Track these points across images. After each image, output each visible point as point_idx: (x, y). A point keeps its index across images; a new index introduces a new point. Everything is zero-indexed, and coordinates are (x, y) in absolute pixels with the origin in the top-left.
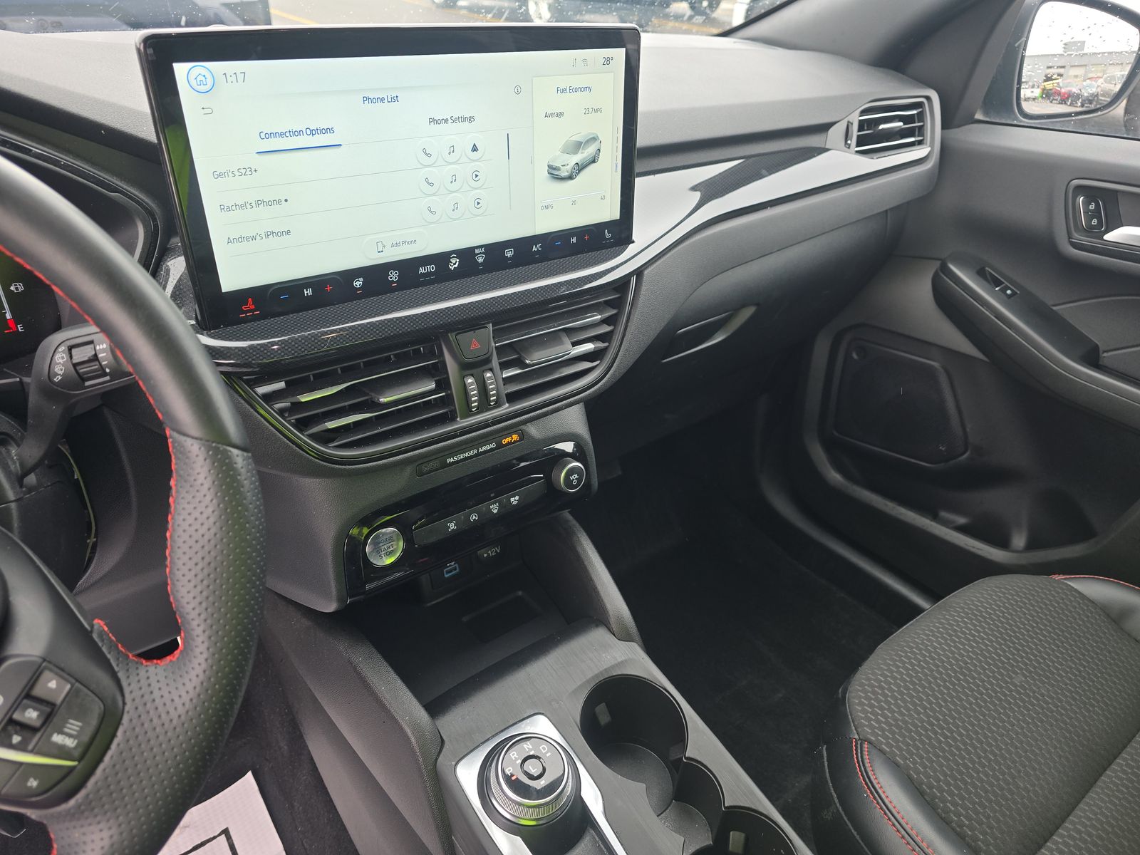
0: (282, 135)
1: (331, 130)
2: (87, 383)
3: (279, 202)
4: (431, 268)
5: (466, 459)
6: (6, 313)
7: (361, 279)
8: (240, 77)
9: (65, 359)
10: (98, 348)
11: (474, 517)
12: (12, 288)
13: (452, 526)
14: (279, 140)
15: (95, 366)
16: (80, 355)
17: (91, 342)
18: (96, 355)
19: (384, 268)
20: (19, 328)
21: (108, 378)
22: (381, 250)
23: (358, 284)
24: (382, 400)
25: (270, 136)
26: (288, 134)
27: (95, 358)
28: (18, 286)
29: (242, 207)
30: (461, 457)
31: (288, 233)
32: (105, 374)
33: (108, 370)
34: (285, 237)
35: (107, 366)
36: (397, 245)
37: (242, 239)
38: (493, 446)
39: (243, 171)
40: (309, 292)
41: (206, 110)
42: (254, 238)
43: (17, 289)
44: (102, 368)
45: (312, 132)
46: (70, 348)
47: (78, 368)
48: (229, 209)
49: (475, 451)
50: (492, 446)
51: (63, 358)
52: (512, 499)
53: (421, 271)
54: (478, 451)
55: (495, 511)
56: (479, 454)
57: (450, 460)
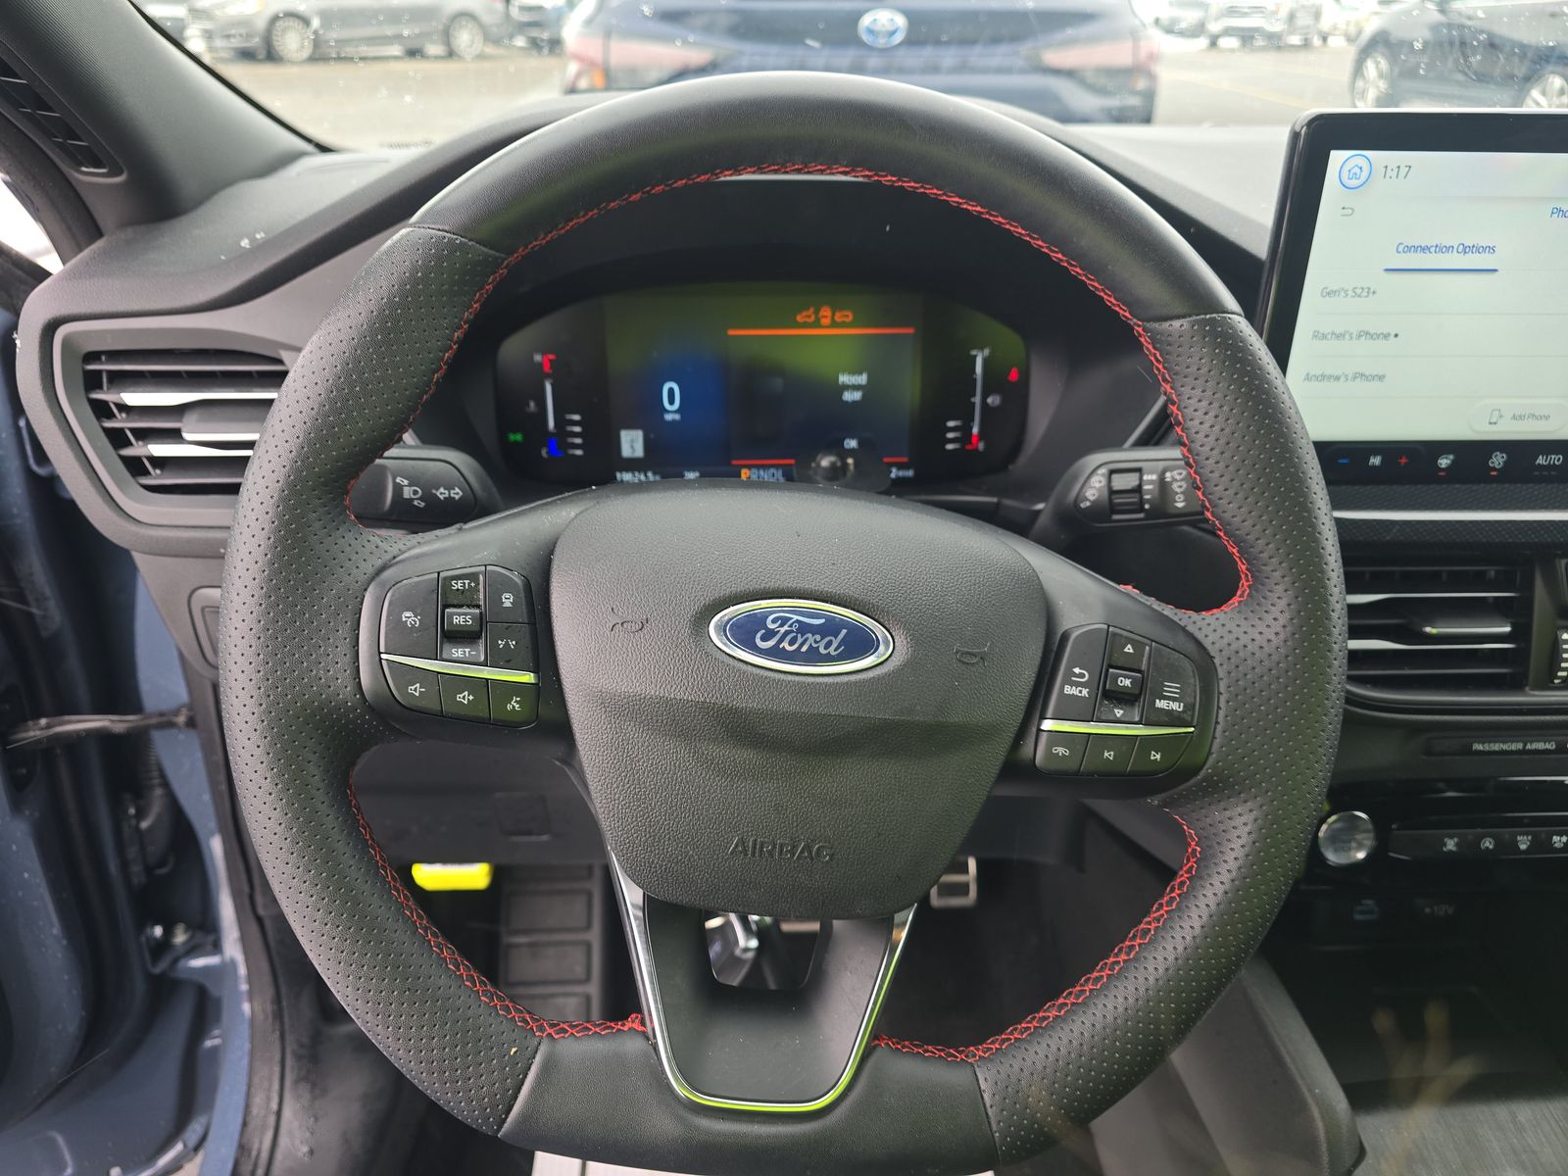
0: (1425, 249)
1: (1492, 249)
2: (1116, 517)
3: (1386, 336)
4: (1556, 459)
5: (1503, 752)
6: (974, 426)
7: (1451, 457)
8: (1403, 170)
9: (1102, 484)
10: (1145, 477)
11: (1488, 844)
12: (989, 400)
13: (1451, 845)
14: (1420, 255)
15: (1134, 499)
16: (1122, 482)
17: (1139, 470)
18: (1140, 486)
19: (1487, 447)
20: (981, 446)
21: (1142, 515)
22: (1494, 420)
23: (1444, 462)
24: (1428, 629)
25: (1409, 249)
26: (1433, 250)
27: (1138, 490)
28: (996, 399)
29: (1339, 336)
30: (1496, 747)
31: (1381, 378)
32: (1141, 510)
33: (1147, 506)
34: (1376, 384)
35: (1148, 501)
36: (1521, 417)
37: (1323, 377)
38: (1551, 746)
39: (1359, 291)
40: (1376, 461)
41: (1347, 211)
42: (1337, 378)
43: (994, 402)
44: (1142, 502)
45: (1466, 249)
46: (1112, 472)
47: (1114, 497)
48: (1324, 337)
49: (1520, 746)
50: (1548, 746)
51: (1100, 482)
52: (1556, 838)
53: (1541, 460)
54: (1525, 745)
55: (1523, 847)
56: (1524, 752)
57: (1478, 747)
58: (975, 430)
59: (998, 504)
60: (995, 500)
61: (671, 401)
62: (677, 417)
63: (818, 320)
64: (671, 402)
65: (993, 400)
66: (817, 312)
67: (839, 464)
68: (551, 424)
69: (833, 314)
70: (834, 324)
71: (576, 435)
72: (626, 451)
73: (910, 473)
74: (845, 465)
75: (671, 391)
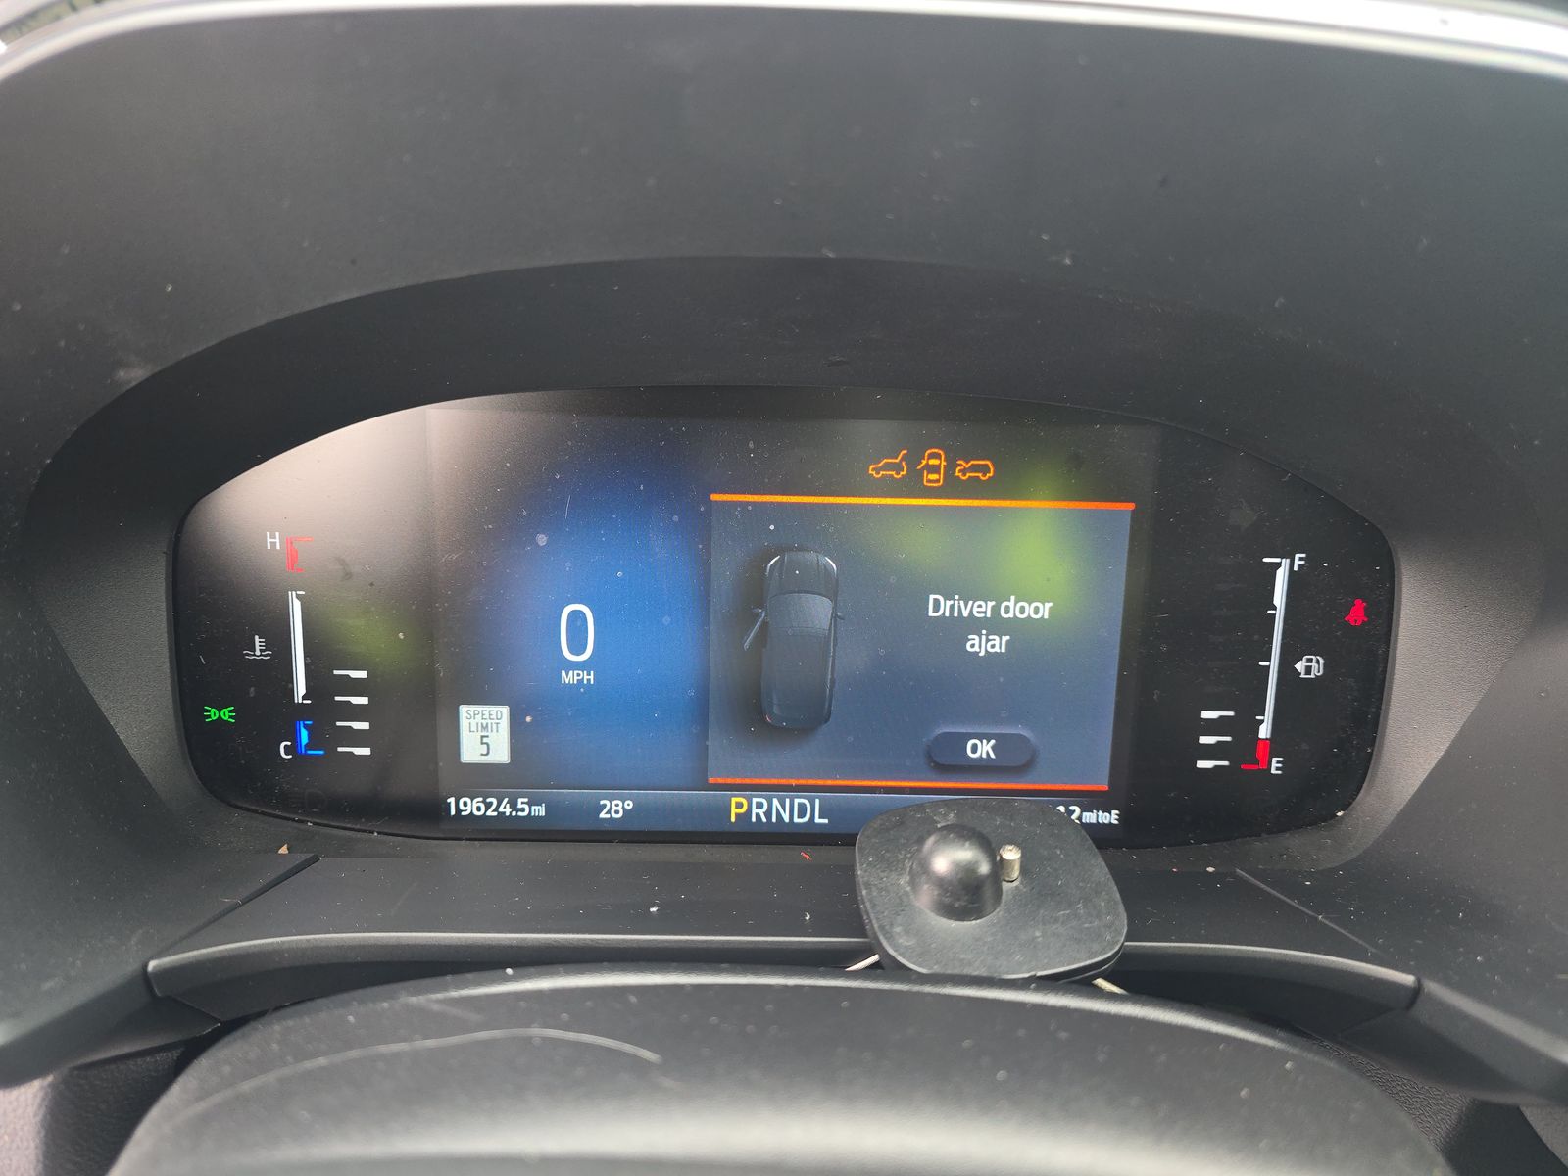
6: (1263, 721)
12: (1300, 666)
20: (1274, 765)
28: (1314, 664)
43: (1308, 670)
58: (1264, 732)
59: (1416, 992)
60: (1408, 979)
61: (577, 643)
62: (589, 677)
63: (915, 476)
64: (578, 646)
65: (1310, 667)
66: (913, 459)
67: (984, 869)
68: (300, 688)
69: (951, 466)
70: (952, 487)
71: (357, 713)
72: (471, 752)
73: (1112, 818)
74: (999, 866)
75: (577, 618)
